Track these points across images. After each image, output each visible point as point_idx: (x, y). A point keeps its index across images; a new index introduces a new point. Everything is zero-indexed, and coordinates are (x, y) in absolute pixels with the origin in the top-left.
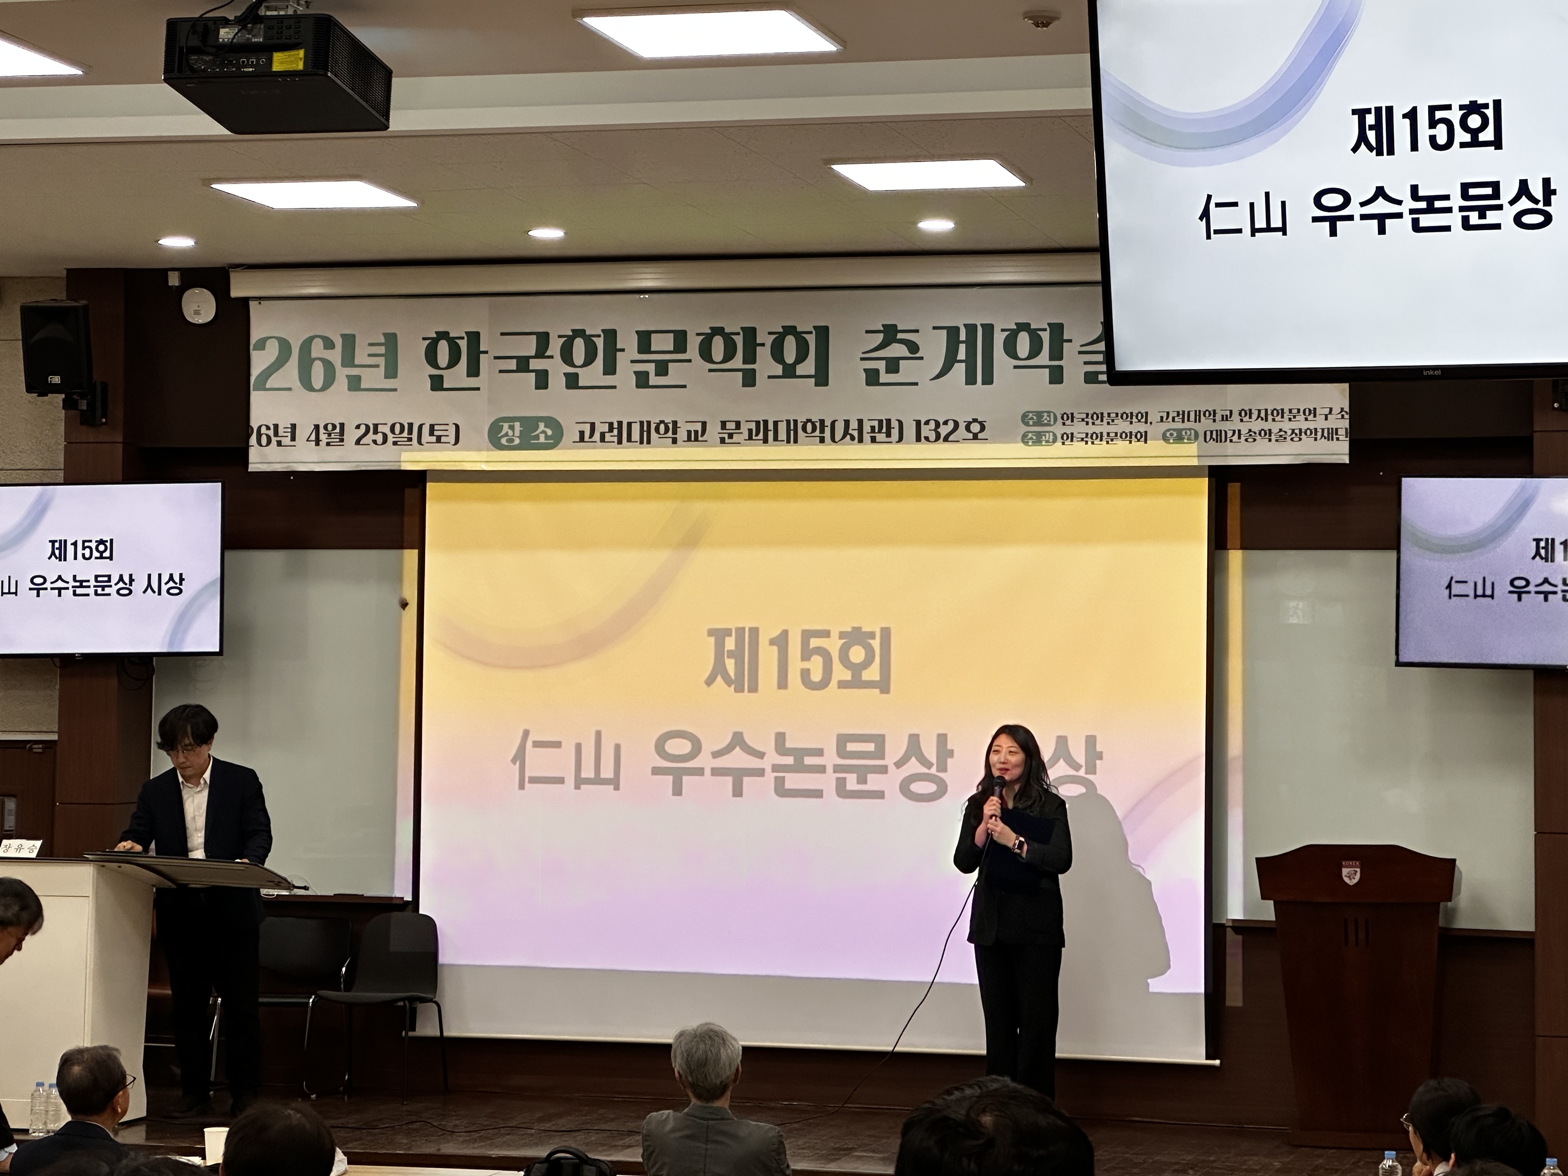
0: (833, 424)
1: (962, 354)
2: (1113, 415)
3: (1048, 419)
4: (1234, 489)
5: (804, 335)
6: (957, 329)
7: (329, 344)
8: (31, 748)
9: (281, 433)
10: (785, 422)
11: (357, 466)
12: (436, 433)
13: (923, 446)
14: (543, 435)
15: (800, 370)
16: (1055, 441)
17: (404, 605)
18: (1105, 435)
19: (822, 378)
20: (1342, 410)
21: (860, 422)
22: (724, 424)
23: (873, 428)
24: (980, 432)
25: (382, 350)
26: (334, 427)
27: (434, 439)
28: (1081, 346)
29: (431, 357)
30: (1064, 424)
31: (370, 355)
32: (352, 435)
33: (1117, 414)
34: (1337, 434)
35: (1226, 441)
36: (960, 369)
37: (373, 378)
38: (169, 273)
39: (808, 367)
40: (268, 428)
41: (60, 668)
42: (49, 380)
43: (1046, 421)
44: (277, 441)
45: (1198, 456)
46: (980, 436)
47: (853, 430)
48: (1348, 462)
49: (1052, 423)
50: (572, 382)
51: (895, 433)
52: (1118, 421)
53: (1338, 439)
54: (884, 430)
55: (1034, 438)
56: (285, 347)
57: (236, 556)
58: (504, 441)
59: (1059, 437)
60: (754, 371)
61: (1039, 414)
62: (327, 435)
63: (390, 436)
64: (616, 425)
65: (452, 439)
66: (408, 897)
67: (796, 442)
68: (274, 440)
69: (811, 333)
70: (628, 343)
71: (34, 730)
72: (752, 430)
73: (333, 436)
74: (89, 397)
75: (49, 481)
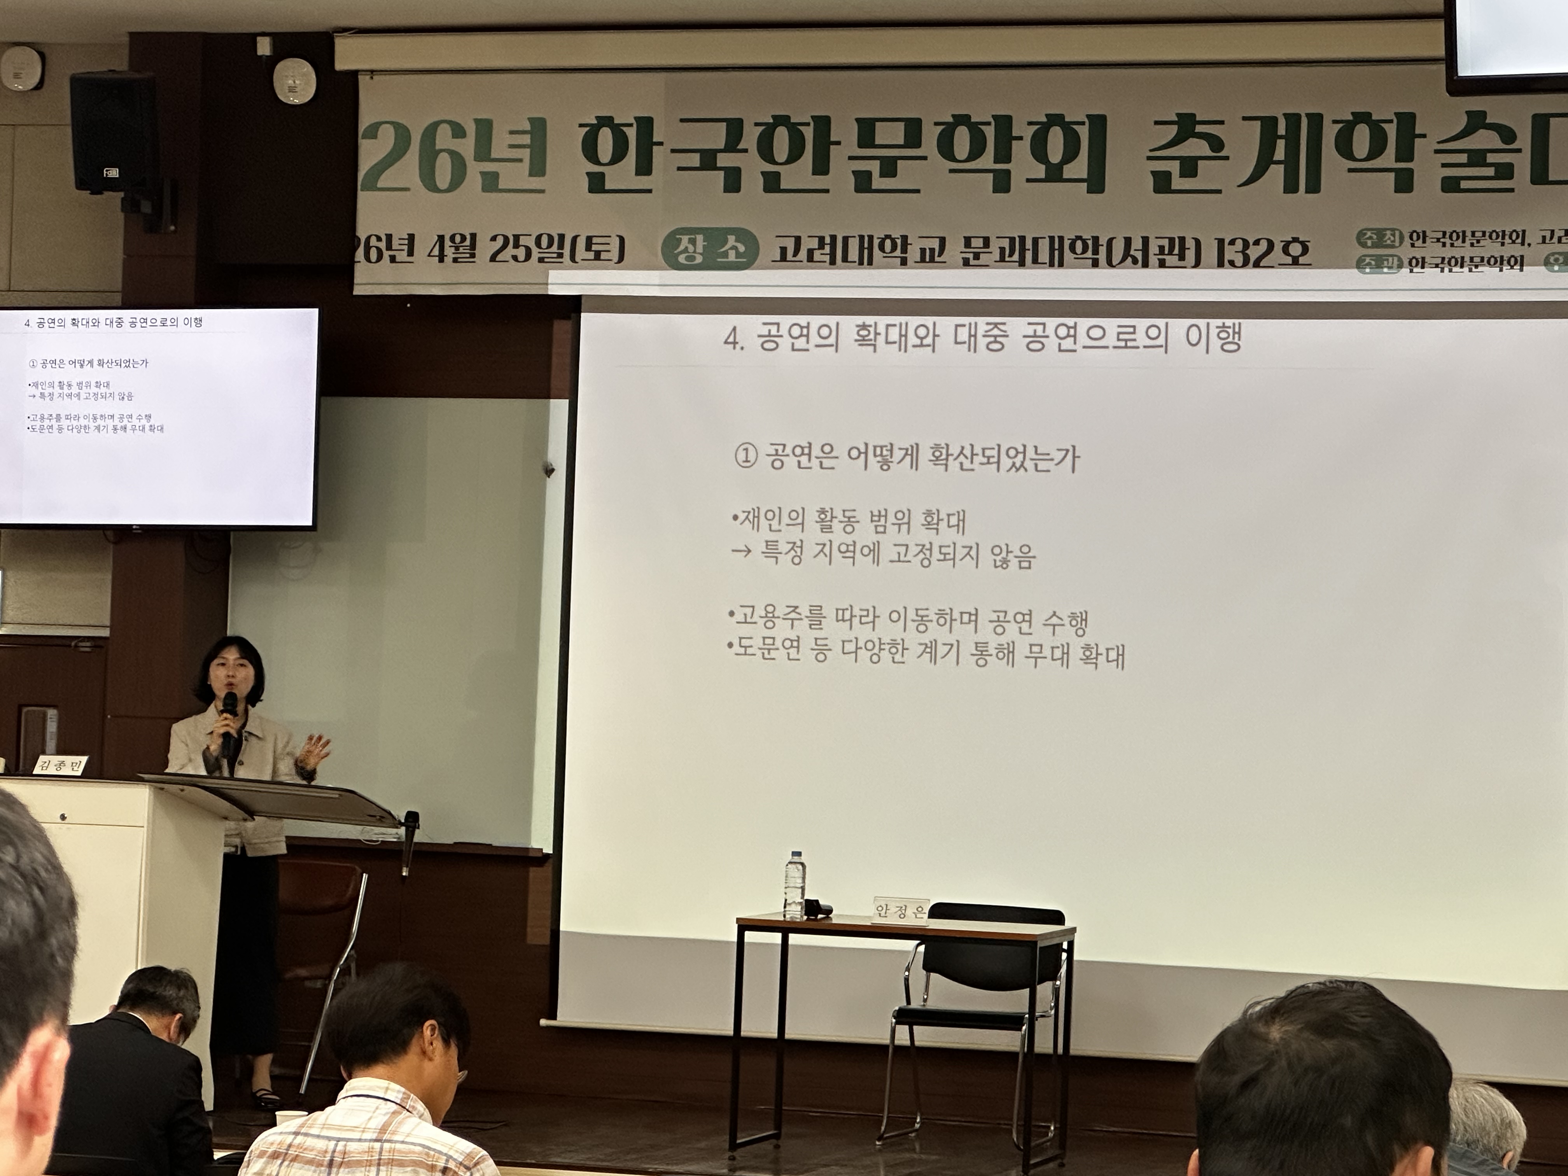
0: (1110, 242)
1: (1280, 153)
2: (1479, 234)
3: (1392, 238)
5: (1074, 127)
6: (1275, 120)
7: (458, 132)
8: (76, 647)
9: (395, 244)
10: (1048, 239)
11: (492, 289)
12: (594, 247)
13: (1227, 273)
14: (734, 251)
15: (1069, 171)
16: (1400, 266)
17: (549, 471)
18: (1467, 259)
19: (1096, 182)
21: (1146, 241)
22: (968, 241)
23: (1162, 248)
24: (1300, 256)
25: (526, 139)
26: (463, 238)
27: (591, 255)
28: (1439, 143)
29: (590, 149)
30: (1413, 245)
31: (512, 146)
32: (486, 248)
33: (1484, 233)
36: (1276, 173)
37: (513, 172)
38: (259, 39)
39: (1079, 168)
40: (379, 239)
41: (115, 543)
42: (105, 172)
43: (1389, 242)
44: (390, 256)
46: (1302, 260)
47: (1135, 250)
49: (1397, 244)
50: (772, 183)
51: (1190, 255)
52: (1486, 242)
54: (1176, 251)
55: (1373, 263)
56: (403, 134)
58: (682, 259)
59: (1406, 262)
60: (1008, 172)
61: (1380, 233)
62: (453, 248)
63: (535, 251)
64: (828, 240)
65: (615, 256)
66: (548, 849)
67: (1061, 265)
68: (386, 254)
69: (1083, 124)
70: (845, 133)
71: (81, 623)
72: (1004, 248)
73: (461, 250)
74: (155, 197)
75: (102, 305)
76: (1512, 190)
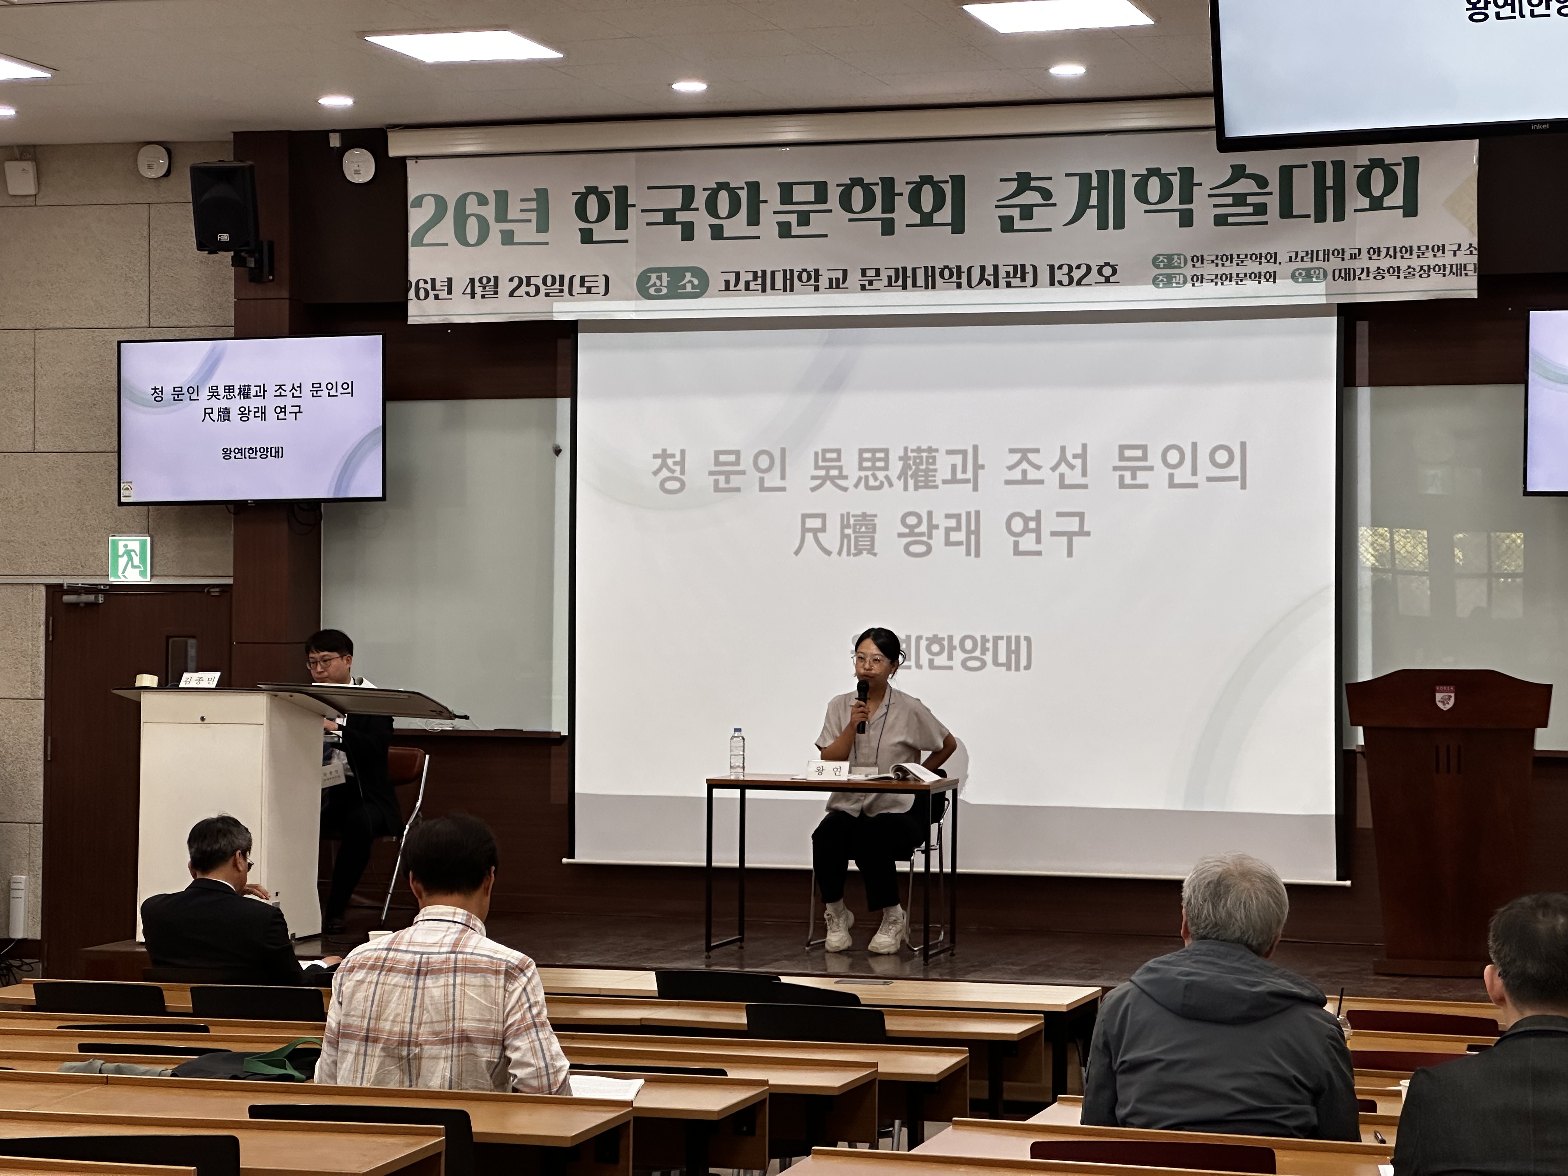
0: (969, 270)
1: (1094, 201)
2: (1242, 256)
3: (1179, 261)
4: (1363, 328)
5: (940, 185)
6: (1089, 176)
7: (483, 200)
8: (209, 592)
9: (438, 286)
10: (923, 268)
11: (508, 317)
12: (586, 284)
13: (1057, 289)
14: (690, 285)
15: (937, 218)
16: (1185, 282)
17: (558, 451)
18: (1234, 275)
19: (958, 226)
20: (1471, 245)
21: (996, 268)
22: (864, 272)
23: (1008, 273)
24: (1111, 276)
25: (533, 205)
26: (489, 280)
27: (584, 290)
28: (1211, 189)
29: (581, 211)
30: (1194, 266)
31: (522, 211)
32: (505, 287)
33: (1246, 256)
34: (1465, 270)
35: (1354, 279)
36: (1092, 215)
37: (526, 232)
38: (331, 135)
39: (945, 215)
40: (426, 282)
41: (235, 514)
42: (219, 237)
43: (1176, 264)
44: (434, 295)
45: (1326, 295)
46: (1112, 279)
47: (988, 275)
48: (1476, 297)
49: (1182, 265)
50: (717, 233)
51: (1029, 277)
52: (1248, 262)
53: (1466, 275)
54: (1019, 275)
55: (1165, 280)
56: (441, 204)
57: (397, 407)
58: (652, 291)
59: (1189, 279)
60: (893, 219)
61: (1170, 257)
62: (482, 288)
63: (542, 287)
64: (760, 274)
65: (602, 290)
66: (565, 732)
67: (934, 287)
68: (432, 293)
69: (947, 182)
70: (770, 194)
71: (211, 574)
72: (891, 276)
73: (487, 289)
74: (257, 255)
75: (220, 337)
76: (1266, 223)
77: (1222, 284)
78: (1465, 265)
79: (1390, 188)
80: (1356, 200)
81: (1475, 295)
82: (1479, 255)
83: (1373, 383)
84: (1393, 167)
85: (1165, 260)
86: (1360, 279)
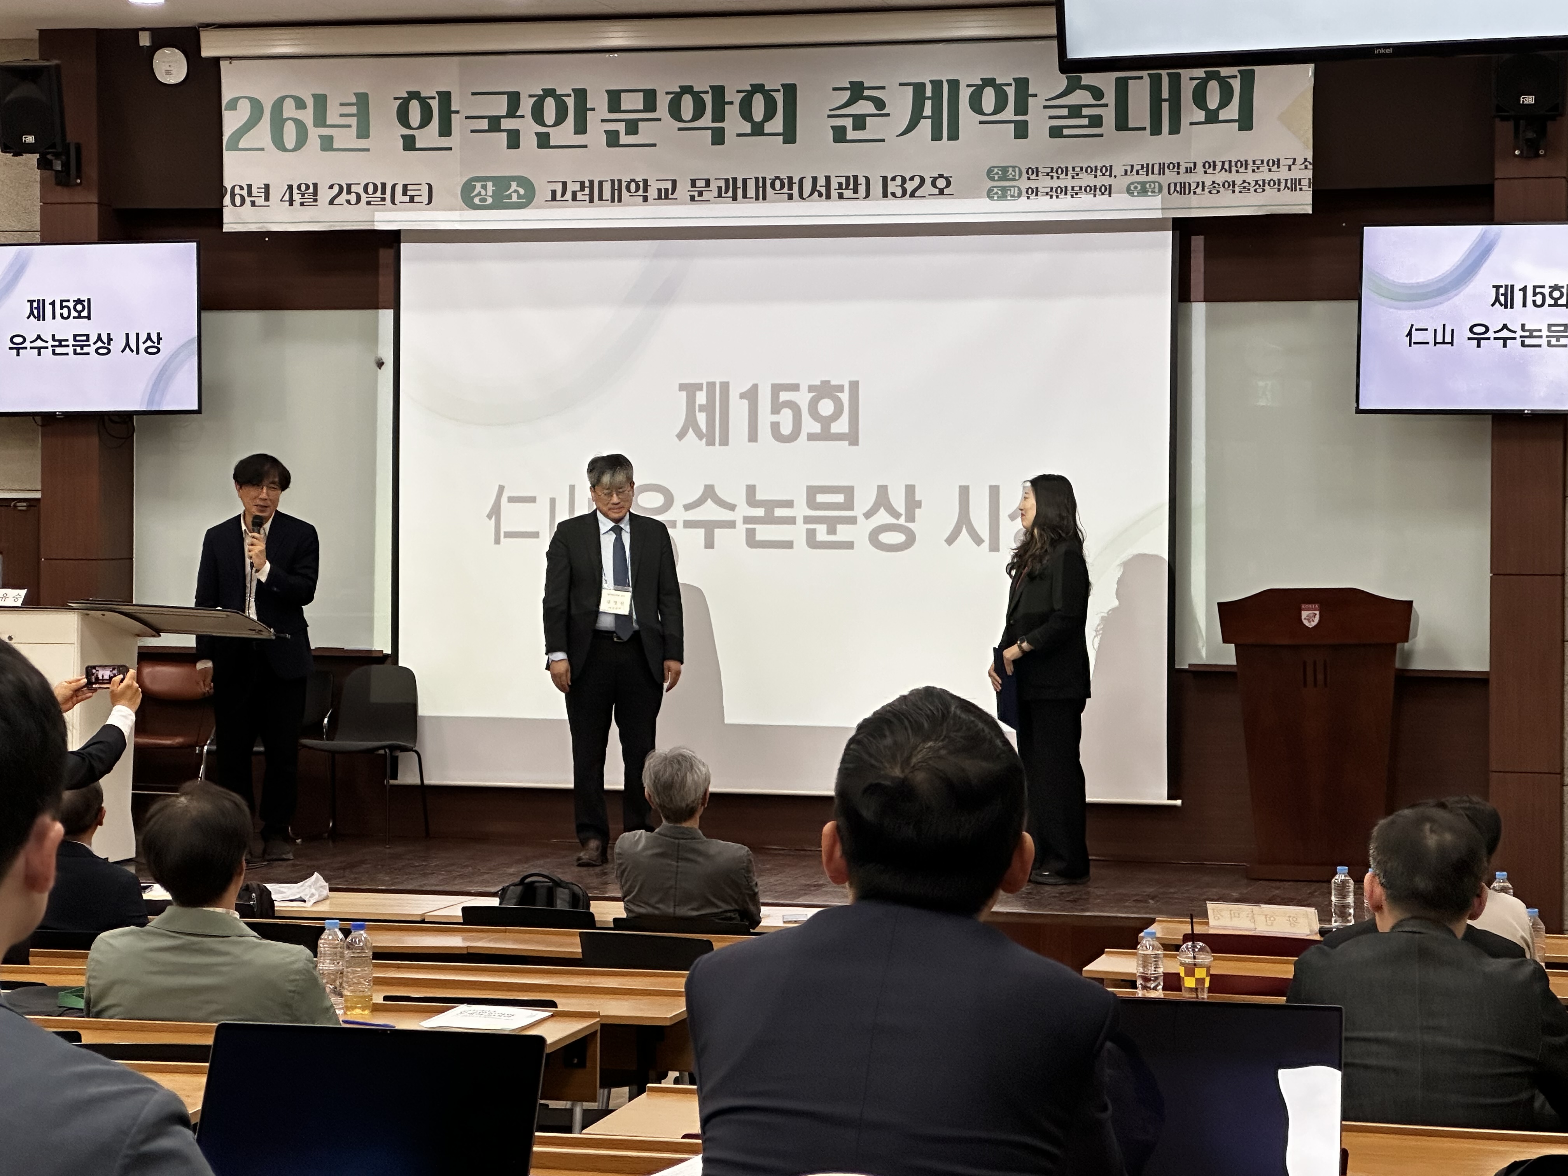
0: (801, 180)
1: (928, 111)
2: (1078, 169)
3: (1013, 174)
4: (1198, 243)
5: (772, 93)
6: (924, 85)
7: (300, 104)
8: (15, 506)
9: (254, 193)
10: (754, 179)
11: (331, 226)
12: (409, 193)
13: (890, 202)
14: (516, 194)
15: (768, 128)
16: (1020, 195)
17: (380, 364)
18: (1069, 188)
19: (789, 136)
20: (1306, 160)
21: (828, 179)
22: (693, 183)
23: (840, 184)
24: (946, 187)
25: (353, 110)
26: (308, 187)
27: (407, 199)
28: (1046, 100)
29: (403, 117)
30: (1029, 178)
31: (341, 115)
32: (324, 195)
33: (1081, 168)
34: (1300, 184)
35: (1189, 193)
36: (925, 126)
37: (346, 138)
38: (140, 33)
39: (776, 125)
40: (242, 188)
41: (41, 426)
42: (24, 139)
43: (1011, 176)
44: (251, 201)
45: (1162, 209)
46: (946, 191)
47: (820, 186)
48: (1310, 212)
49: (1017, 178)
50: (543, 141)
51: (862, 189)
52: (1083, 175)
53: (1301, 189)
54: (851, 186)
55: (1000, 192)
56: (257, 106)
57: (212, 317)
58: (477, 201)
59: (1024, 191)
60: (723, 129)
61: (1005, 169)
62: (300, 195)
63: (364, 196)
64: (587, 184)
65: (425, 199)
66: (388, 651)
67: (764, 199)
68: (248, 200)
69: (778, 91)
70: (598, 102)
71: (18, 488)
72: (721, 187)
73: (306, 196)
74: (64, 157)
75: (26, 242)
76: (1101, 135)
77: (1057, 197)
78: (1300, 180)
79: (1225, 101)
80: (1192, 113)
81: (1309, 211)
82: (1313, 169)
83: (1208, 298)
84: (1228, 80)
85: (1000, 173)
86: (1195, 193)
